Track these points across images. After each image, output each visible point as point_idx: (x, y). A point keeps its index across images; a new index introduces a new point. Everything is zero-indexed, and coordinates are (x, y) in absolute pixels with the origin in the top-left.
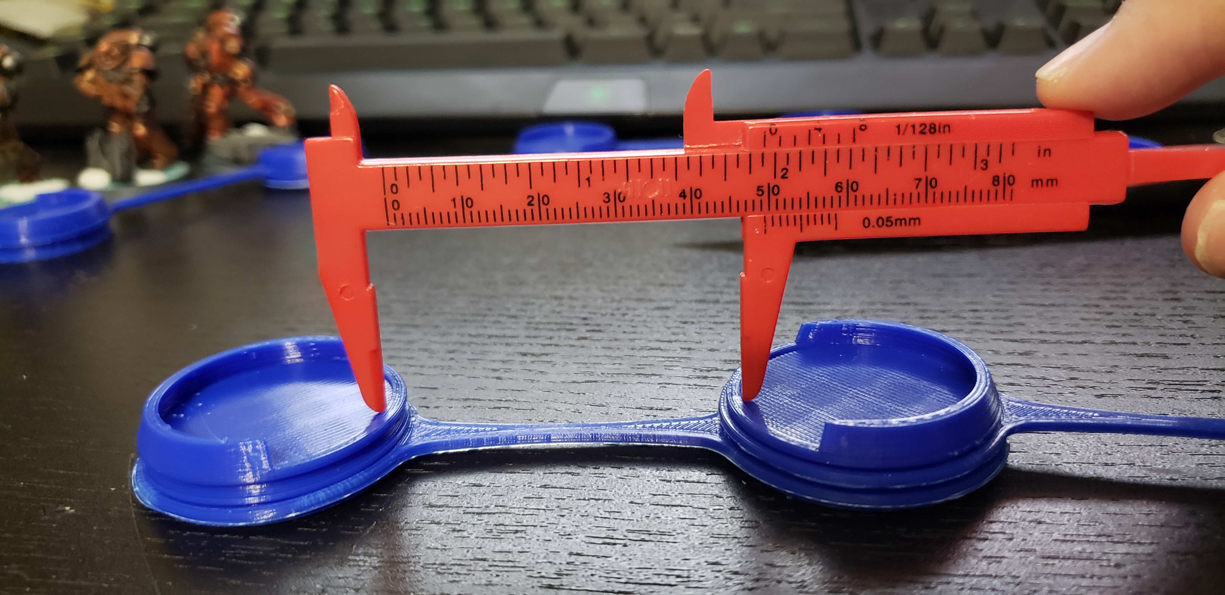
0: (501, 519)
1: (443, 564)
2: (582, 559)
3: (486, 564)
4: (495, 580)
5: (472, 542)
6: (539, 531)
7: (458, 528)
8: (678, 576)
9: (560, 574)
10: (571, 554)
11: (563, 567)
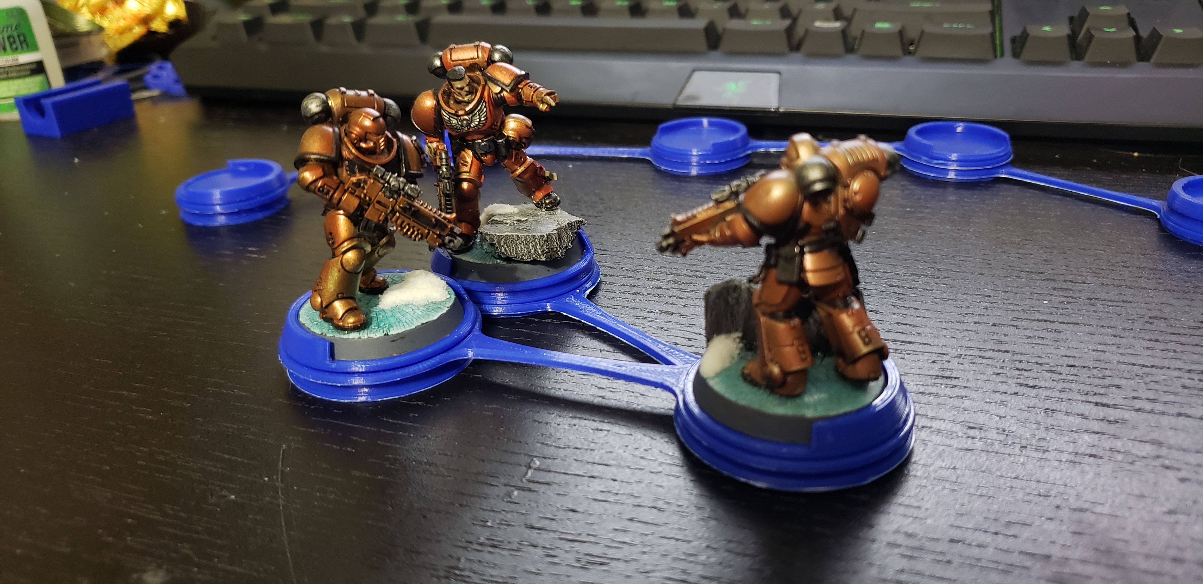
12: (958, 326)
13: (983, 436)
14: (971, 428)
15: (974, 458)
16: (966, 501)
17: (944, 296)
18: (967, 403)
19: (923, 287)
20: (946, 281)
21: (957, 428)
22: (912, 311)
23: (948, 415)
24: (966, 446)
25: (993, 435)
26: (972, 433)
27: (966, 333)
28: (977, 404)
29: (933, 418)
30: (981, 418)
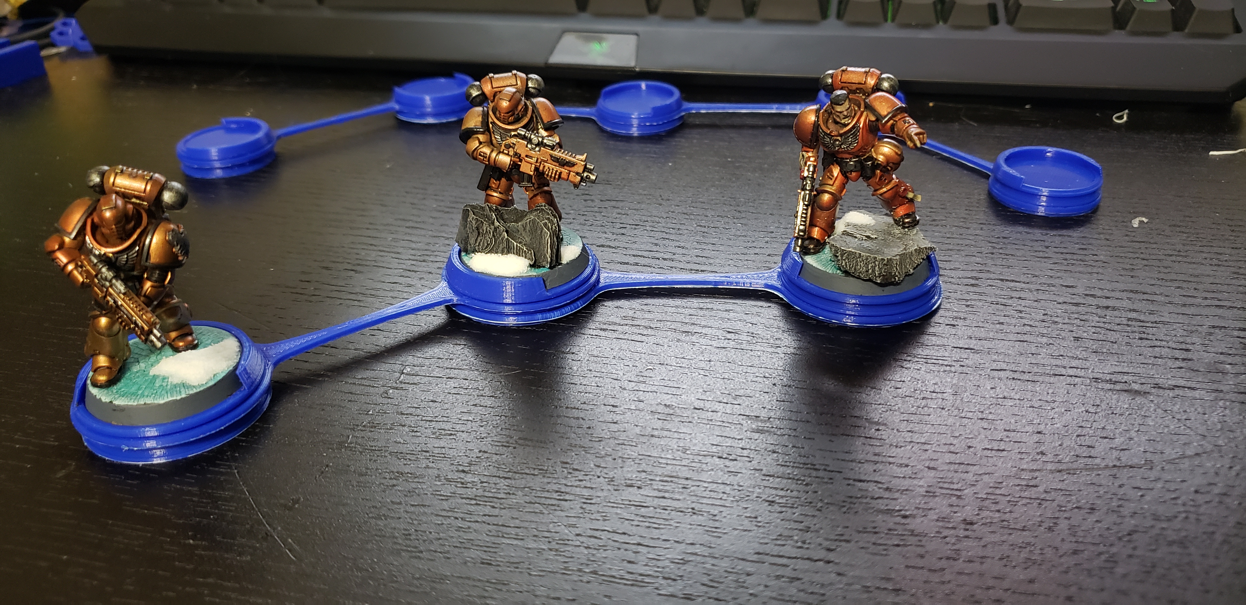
0: (443, 426)
1: (402, 453)
2: (486, 455)
3: (428, 454)
4: (431, 465)
5: (422, 440)
6: (464, 435)
7: (415, 429)
8: (540, 470)
9: (470, 464)
10: (480, 451)
11: (473, 459)
12: (742, 257)
13: (737, 337)
14: (729, 332)
15: (725, 353)
16: (711, 383)
17: (738, 233)
18: (732, 314)
19: (724, 226)
20: (742, 221)
21: (720, 333)
22: (710, 247)
23: (716, 324)
24: (722, 345)
25: (744, 337)
26: (729, 336)
27: (746, 263)
28: (738, 315)
29: (705, 326)
30: (739, 325)
